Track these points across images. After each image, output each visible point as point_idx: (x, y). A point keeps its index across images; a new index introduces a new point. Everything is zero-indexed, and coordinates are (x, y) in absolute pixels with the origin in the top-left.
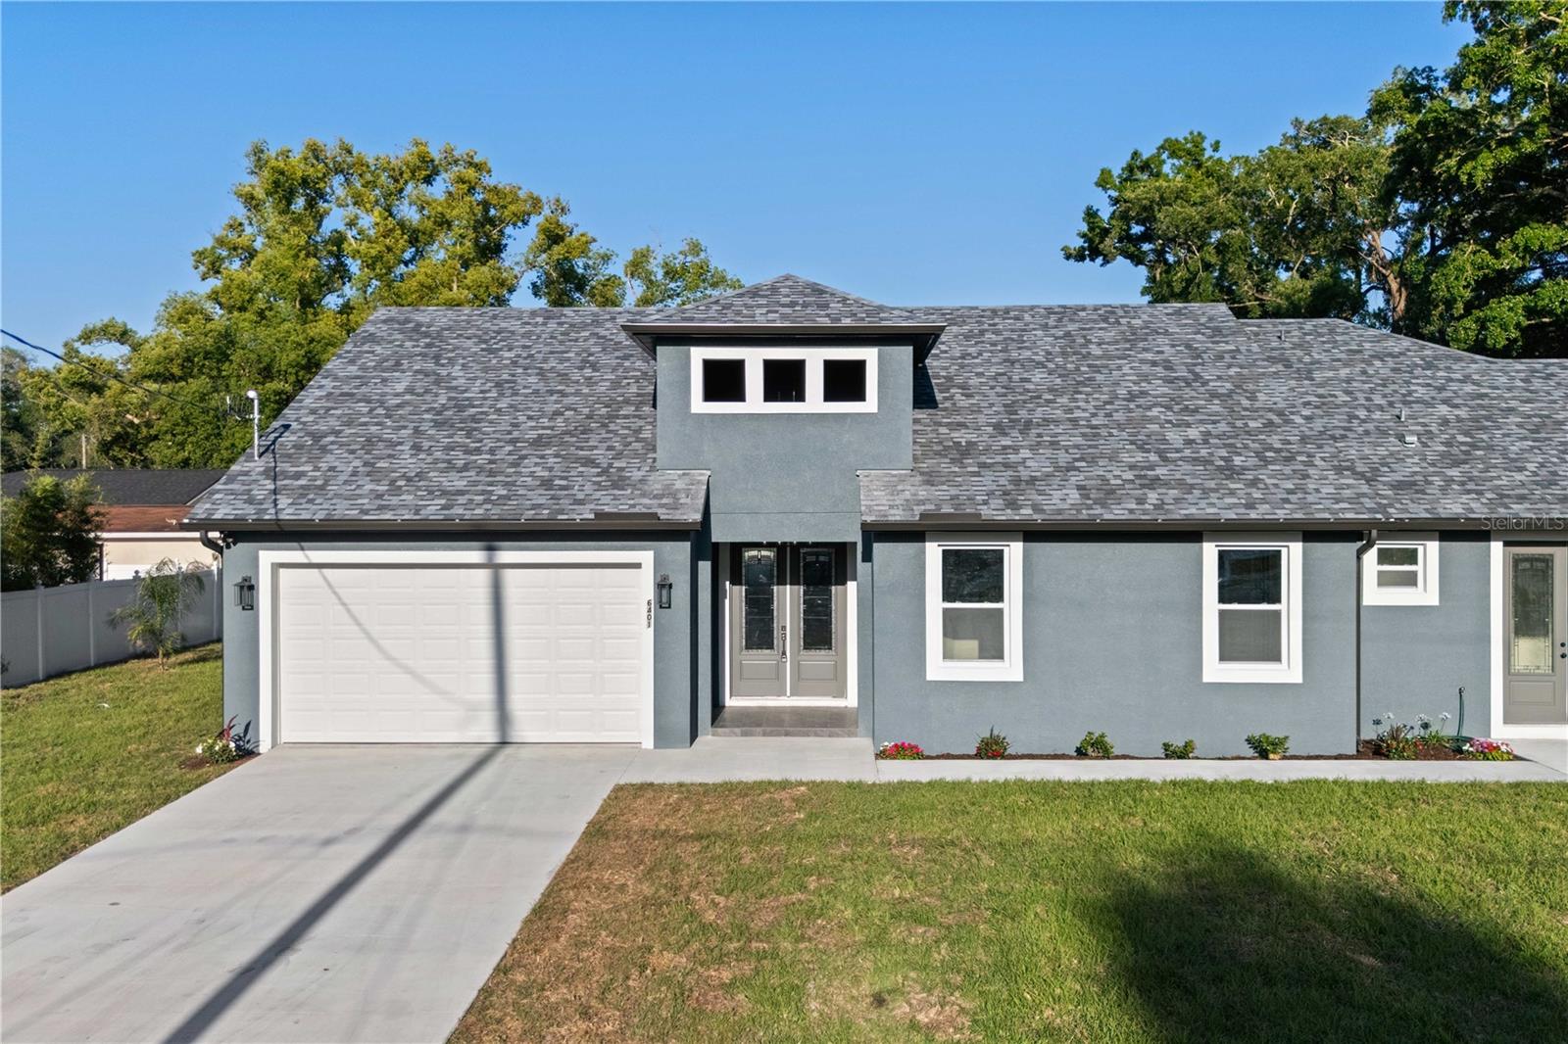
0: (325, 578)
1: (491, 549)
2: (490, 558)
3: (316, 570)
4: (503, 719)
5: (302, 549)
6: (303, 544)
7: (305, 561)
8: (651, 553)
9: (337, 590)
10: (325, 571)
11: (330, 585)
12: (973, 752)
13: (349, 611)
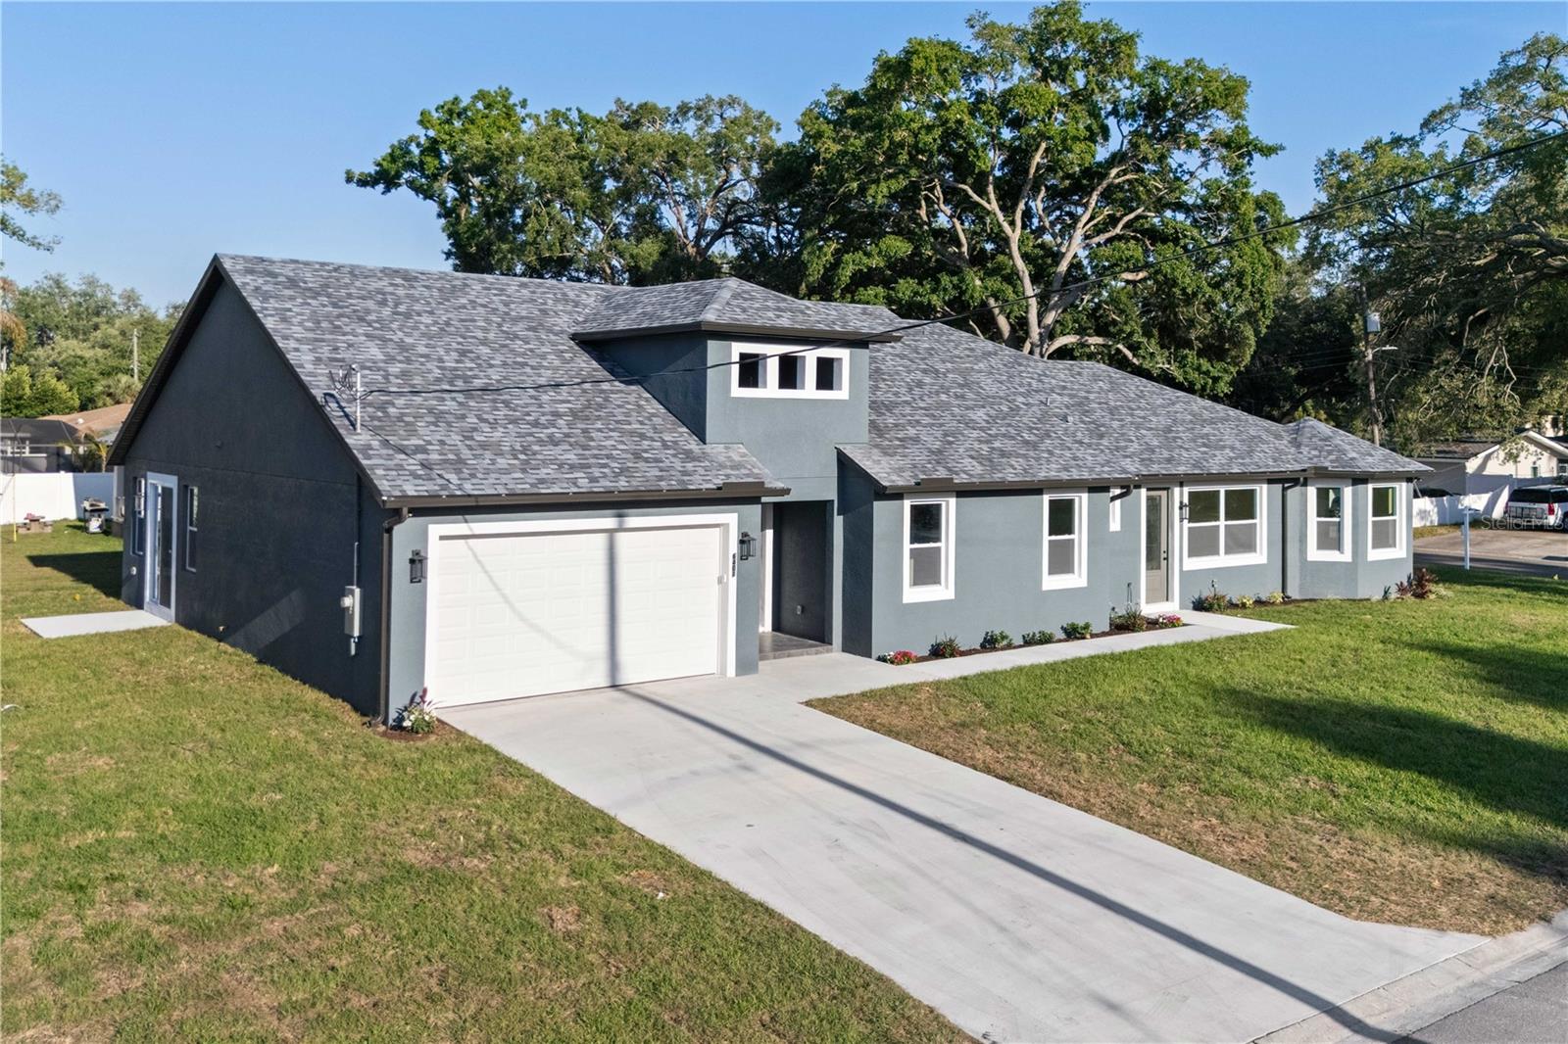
0: (471, 549)
1: (620, 516)
2: (621, 523)
3: (463, 541)
4: (614, 666)
5: (466, 521)
6: (467, 517)
7: (469, 533)
8: (736, 515)
9: (481, 558)
10: (470, 541)
11: (475, 556)
12: (927, 653)
13: (491, 578)
